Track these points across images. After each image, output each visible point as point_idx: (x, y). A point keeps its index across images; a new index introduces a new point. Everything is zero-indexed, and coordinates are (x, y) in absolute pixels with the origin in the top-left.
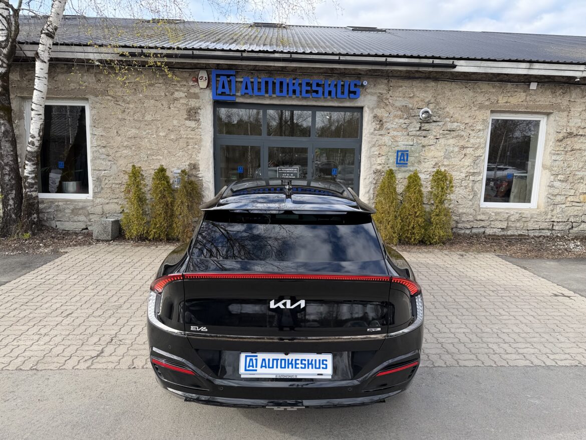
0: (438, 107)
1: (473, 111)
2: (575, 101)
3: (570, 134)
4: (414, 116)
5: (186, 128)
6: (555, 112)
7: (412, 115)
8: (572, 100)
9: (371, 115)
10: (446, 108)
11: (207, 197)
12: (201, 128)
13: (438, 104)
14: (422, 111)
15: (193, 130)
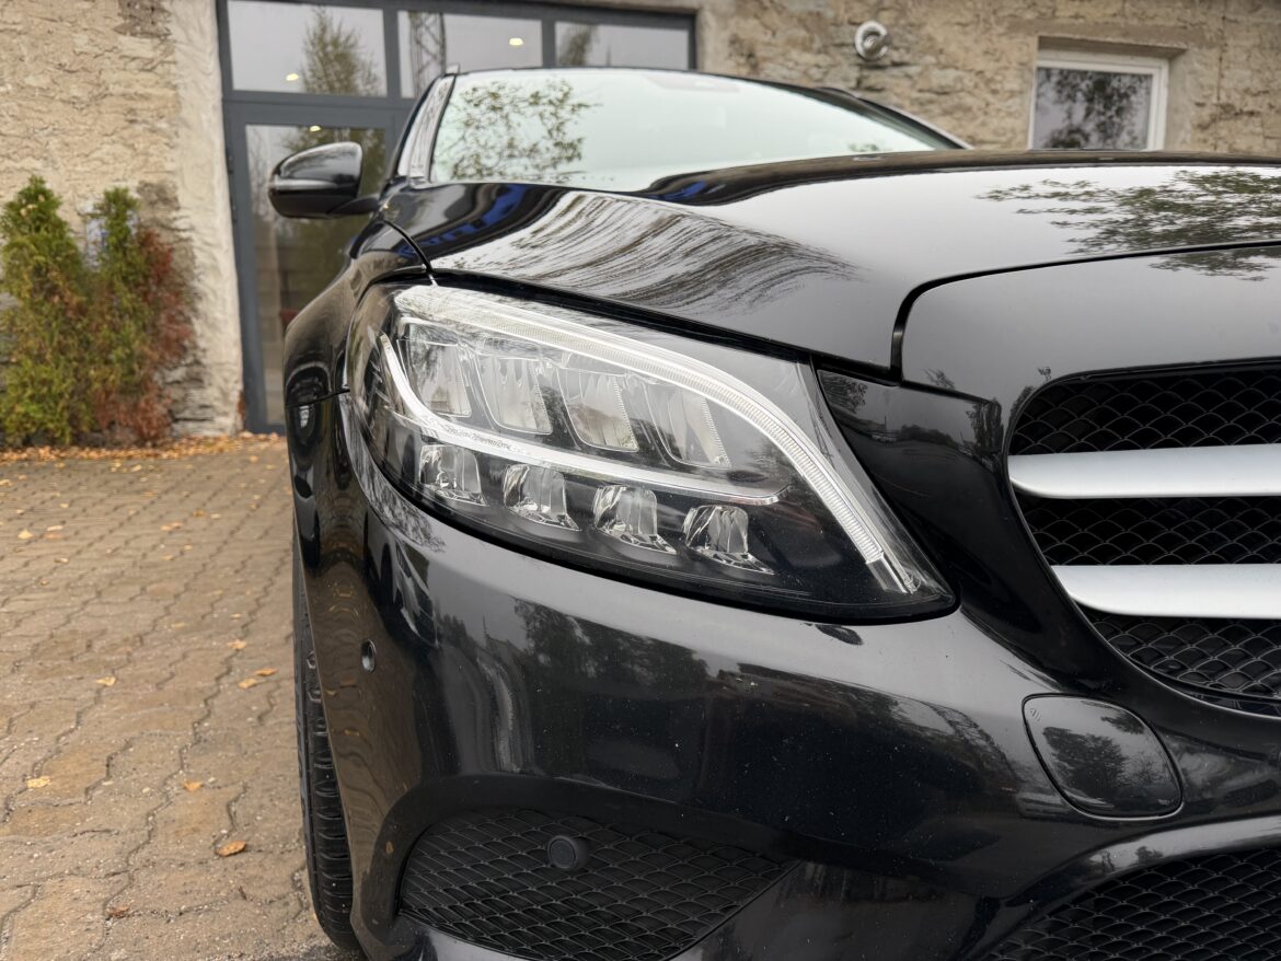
0: (903, 22)
1: (995, 39)
2: (1236, 21)
3: (1228, 111)
4: (842, 45)
5: (122, 62)
6: (1194, 49)
7: (837, 41)
8: (1231, 17)
9: (726, 35)
10: (925, 24)
11: (211, 297)
12: (175, 63)
13: (903, 11)
14: (861, 31)
15: (148, 67)
